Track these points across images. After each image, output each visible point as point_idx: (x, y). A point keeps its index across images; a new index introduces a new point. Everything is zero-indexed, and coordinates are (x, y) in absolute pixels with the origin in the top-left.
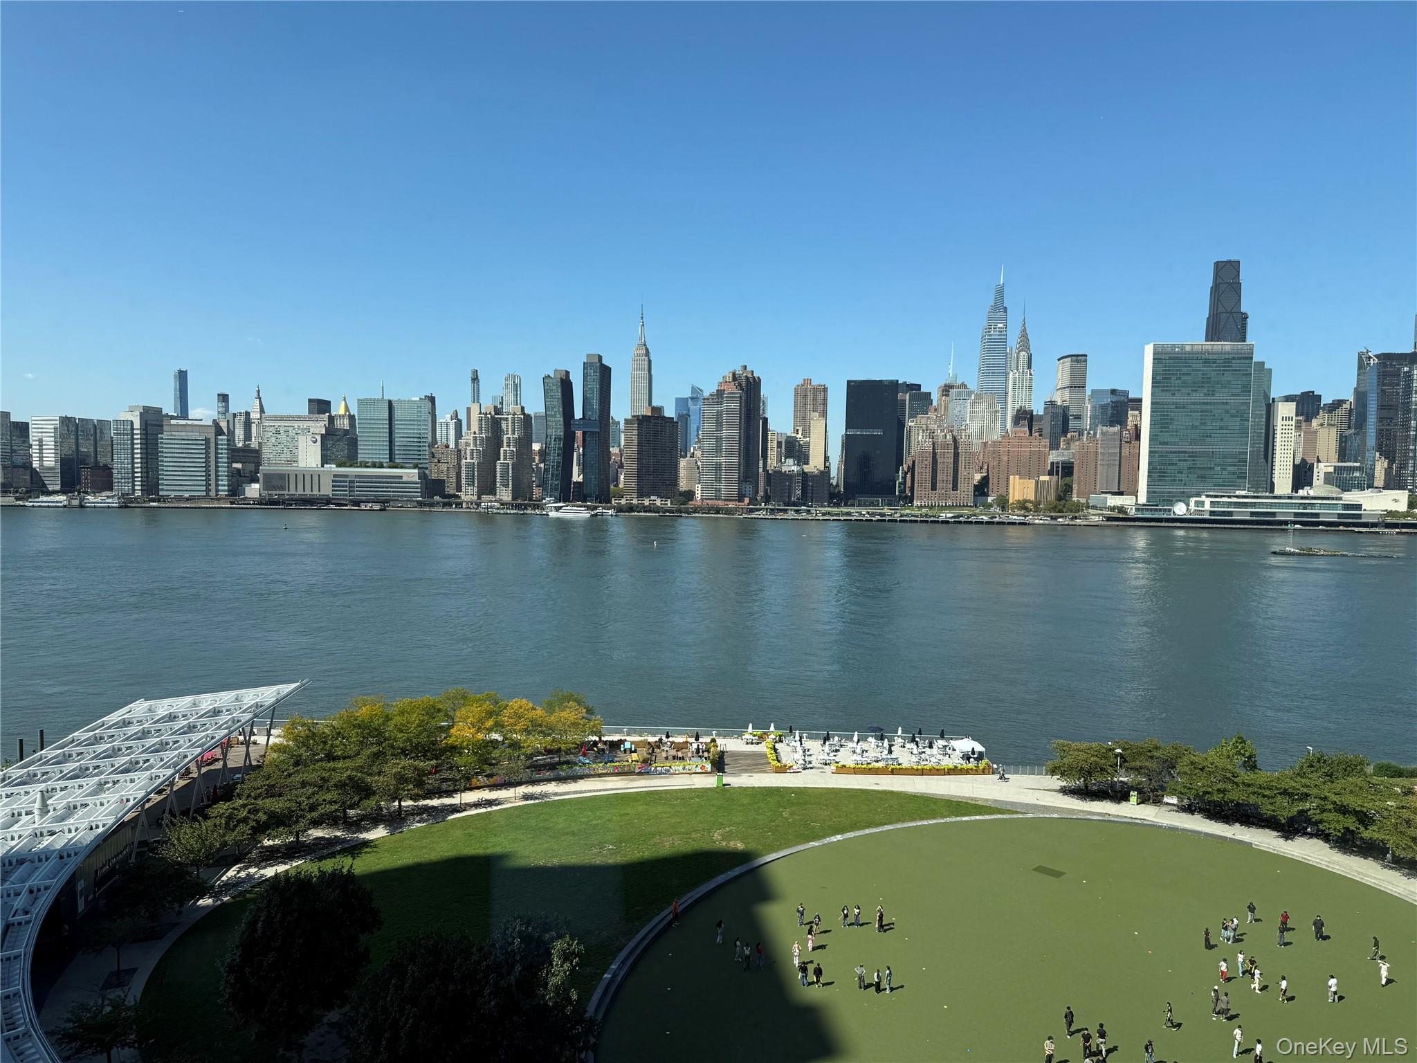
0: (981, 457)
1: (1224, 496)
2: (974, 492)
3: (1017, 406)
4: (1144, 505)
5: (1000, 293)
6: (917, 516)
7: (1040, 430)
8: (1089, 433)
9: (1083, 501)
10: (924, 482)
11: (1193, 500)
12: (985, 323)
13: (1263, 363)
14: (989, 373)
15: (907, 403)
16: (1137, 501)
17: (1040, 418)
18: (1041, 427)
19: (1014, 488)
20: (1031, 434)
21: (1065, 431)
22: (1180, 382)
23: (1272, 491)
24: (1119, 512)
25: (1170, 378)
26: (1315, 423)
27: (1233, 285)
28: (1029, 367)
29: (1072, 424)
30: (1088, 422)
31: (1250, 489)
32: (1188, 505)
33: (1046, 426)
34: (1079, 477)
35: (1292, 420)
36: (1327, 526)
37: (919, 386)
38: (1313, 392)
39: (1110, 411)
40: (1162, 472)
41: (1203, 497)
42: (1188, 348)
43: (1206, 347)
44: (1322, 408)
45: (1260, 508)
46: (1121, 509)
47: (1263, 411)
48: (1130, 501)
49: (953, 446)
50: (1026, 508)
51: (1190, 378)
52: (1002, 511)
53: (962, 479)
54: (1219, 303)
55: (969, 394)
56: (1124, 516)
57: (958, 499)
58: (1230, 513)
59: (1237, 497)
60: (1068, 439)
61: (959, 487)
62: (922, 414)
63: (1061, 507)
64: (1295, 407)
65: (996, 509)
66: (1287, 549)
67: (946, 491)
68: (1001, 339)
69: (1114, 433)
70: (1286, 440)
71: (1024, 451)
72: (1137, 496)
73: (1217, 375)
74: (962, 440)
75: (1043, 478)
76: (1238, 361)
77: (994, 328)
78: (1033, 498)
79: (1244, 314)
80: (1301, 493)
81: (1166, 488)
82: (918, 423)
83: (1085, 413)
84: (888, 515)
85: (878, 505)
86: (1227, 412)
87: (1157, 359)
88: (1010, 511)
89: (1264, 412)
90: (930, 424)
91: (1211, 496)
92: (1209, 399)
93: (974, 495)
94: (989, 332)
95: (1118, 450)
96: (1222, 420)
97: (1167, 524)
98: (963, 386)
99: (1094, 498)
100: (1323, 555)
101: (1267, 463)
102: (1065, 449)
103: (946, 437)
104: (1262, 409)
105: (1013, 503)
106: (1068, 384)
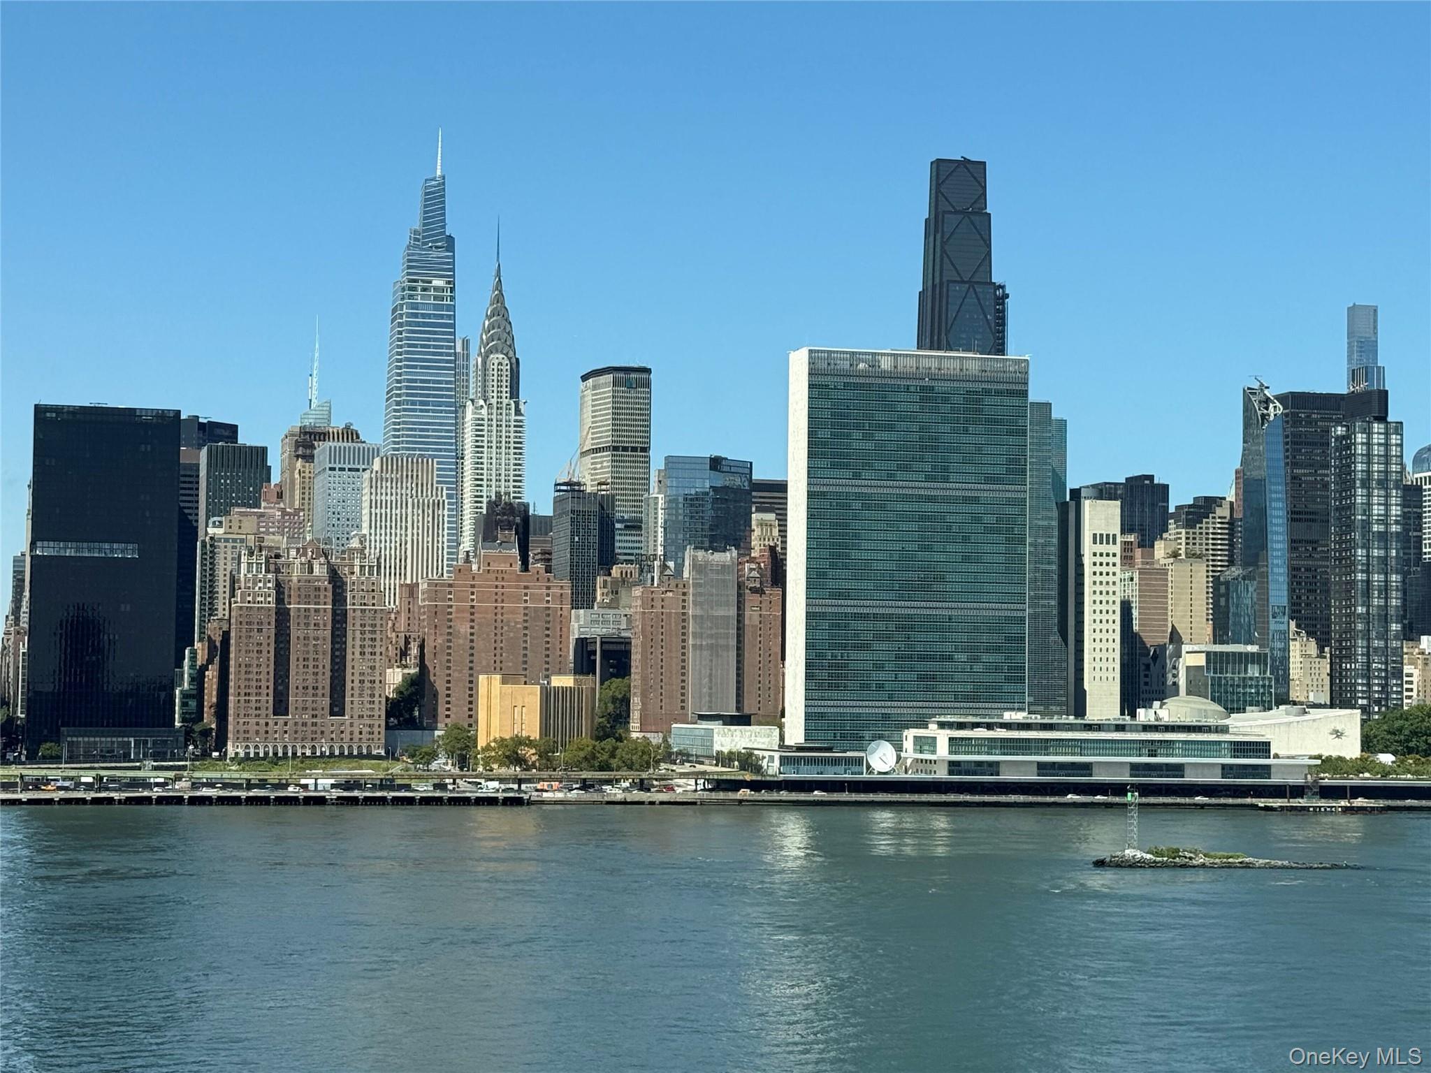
0: (402, 625)
1: (977, 725)
2: (387, 716)
3: (489, 493)
4: (800, 749)
5: (435, 199)
6: (237, 787)
7: (547, 557)
8: (664, 567)
9: (656, 739)
10: (253, 691)
11: (910, 734)
12: (399, 274)
13: (1048, 406)
14: (413, 403)
15: (203, 473)
16: (782, 738)
17: (546, 522)
18: (547, 547)
19: (489, 708)
20: (525, 566)
21: (607, 559)
22: (870, 445)
23: (1080, 711)
24: (743, 768)
25: (848, 436)
26: (1160, 549)
27: (973, 218)
28: (514, 392)
29: (622, 542)
30: (660, 539)
31: (1033, 708)
32: (899, 748)
33: (561, 543)
34: (644, 679)
35: (1114, 543)
36: (1209, 796)
37: (233, 429)
38: (1151, 478)
39: (709, 513)
40: (838, 666)
41: (933, 726)
42: (886, 364)
43: (925, 363)
44: (1172, 516)
45: (1056, 754)
46: (747, 760)
47: (1051, 519)
48: (766, 740)
49: (330, 594)
50: (519, 761)
51: (894, 436)
52: (461, 769)
53: (357, 684)
54: (946, 259)
55: (368, 455)
56: (754, 778)
57: (346, 736)
58: (994, 767)
59: (1008, 726)
60: (615, 582)
61: (348, 706)
62: (244, 505)
63: (605, 757)
64: (1118, 511)
65: (443, 764)
66: (1127, 852)
67: (314, 716)
68: (442, 317)
69: (724, 568)
70: (1104, 588)
71: (513, 611)
72: (781, 727)
73: (954, 431)
74: (353, 578)
75: (564, 681)
76: (998, 400)
77: (424, 289)
78: (535, 735)
79: (1002, 287)
80: (1144, 715)
81: (844, 705)
82: (235, 529)
83: (652, 515)
84: (157, 785)
85: (126, 757)
86: (977, 519)
87: (817, 388)
88: (480, 769)
89: (1055, 523)
90: (268, 533)
91: (950, 725)
92: (936, 489)
93: (388, 727)
94: (411, 297)
95: (733, 612)
96: (966, 540)
97: (855, 797)
98: (350, 434)
99: (683, 734)
100: (1203, 866)
101: (1066, 644)
102: (609, 606)
103: (311, 570)
104: (1049, 514)
105: (488, 748)
106: (607, 440)
